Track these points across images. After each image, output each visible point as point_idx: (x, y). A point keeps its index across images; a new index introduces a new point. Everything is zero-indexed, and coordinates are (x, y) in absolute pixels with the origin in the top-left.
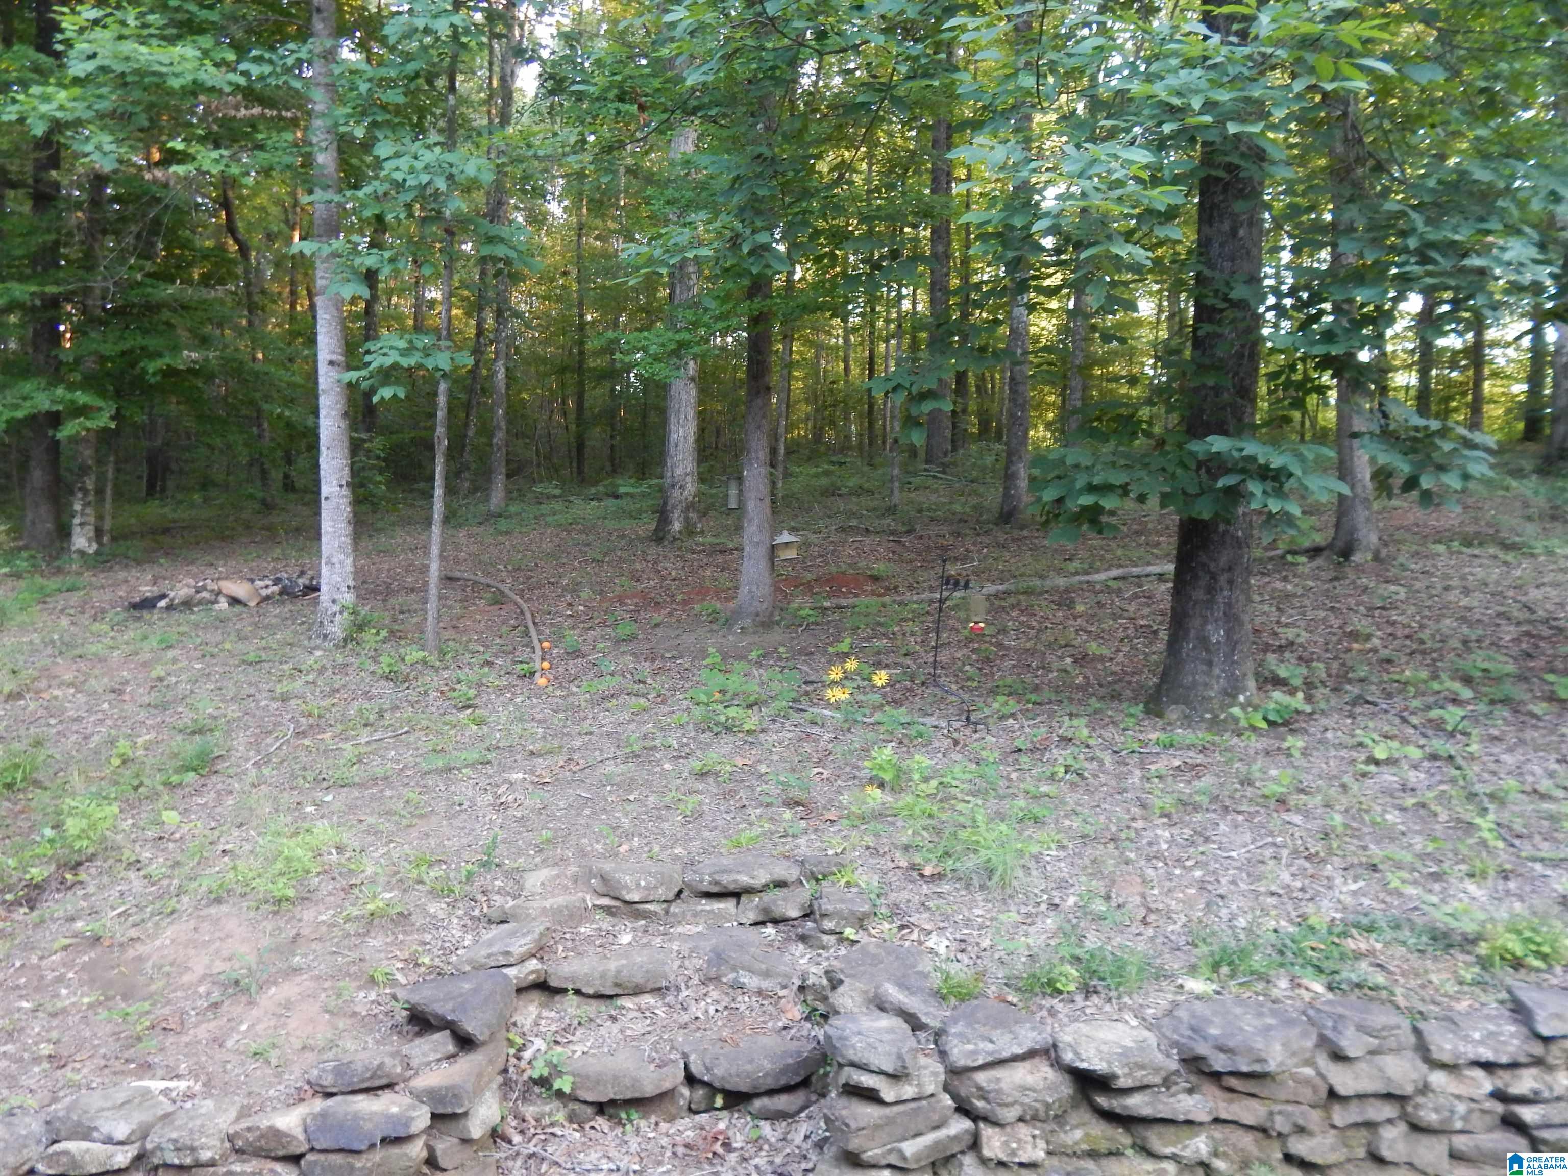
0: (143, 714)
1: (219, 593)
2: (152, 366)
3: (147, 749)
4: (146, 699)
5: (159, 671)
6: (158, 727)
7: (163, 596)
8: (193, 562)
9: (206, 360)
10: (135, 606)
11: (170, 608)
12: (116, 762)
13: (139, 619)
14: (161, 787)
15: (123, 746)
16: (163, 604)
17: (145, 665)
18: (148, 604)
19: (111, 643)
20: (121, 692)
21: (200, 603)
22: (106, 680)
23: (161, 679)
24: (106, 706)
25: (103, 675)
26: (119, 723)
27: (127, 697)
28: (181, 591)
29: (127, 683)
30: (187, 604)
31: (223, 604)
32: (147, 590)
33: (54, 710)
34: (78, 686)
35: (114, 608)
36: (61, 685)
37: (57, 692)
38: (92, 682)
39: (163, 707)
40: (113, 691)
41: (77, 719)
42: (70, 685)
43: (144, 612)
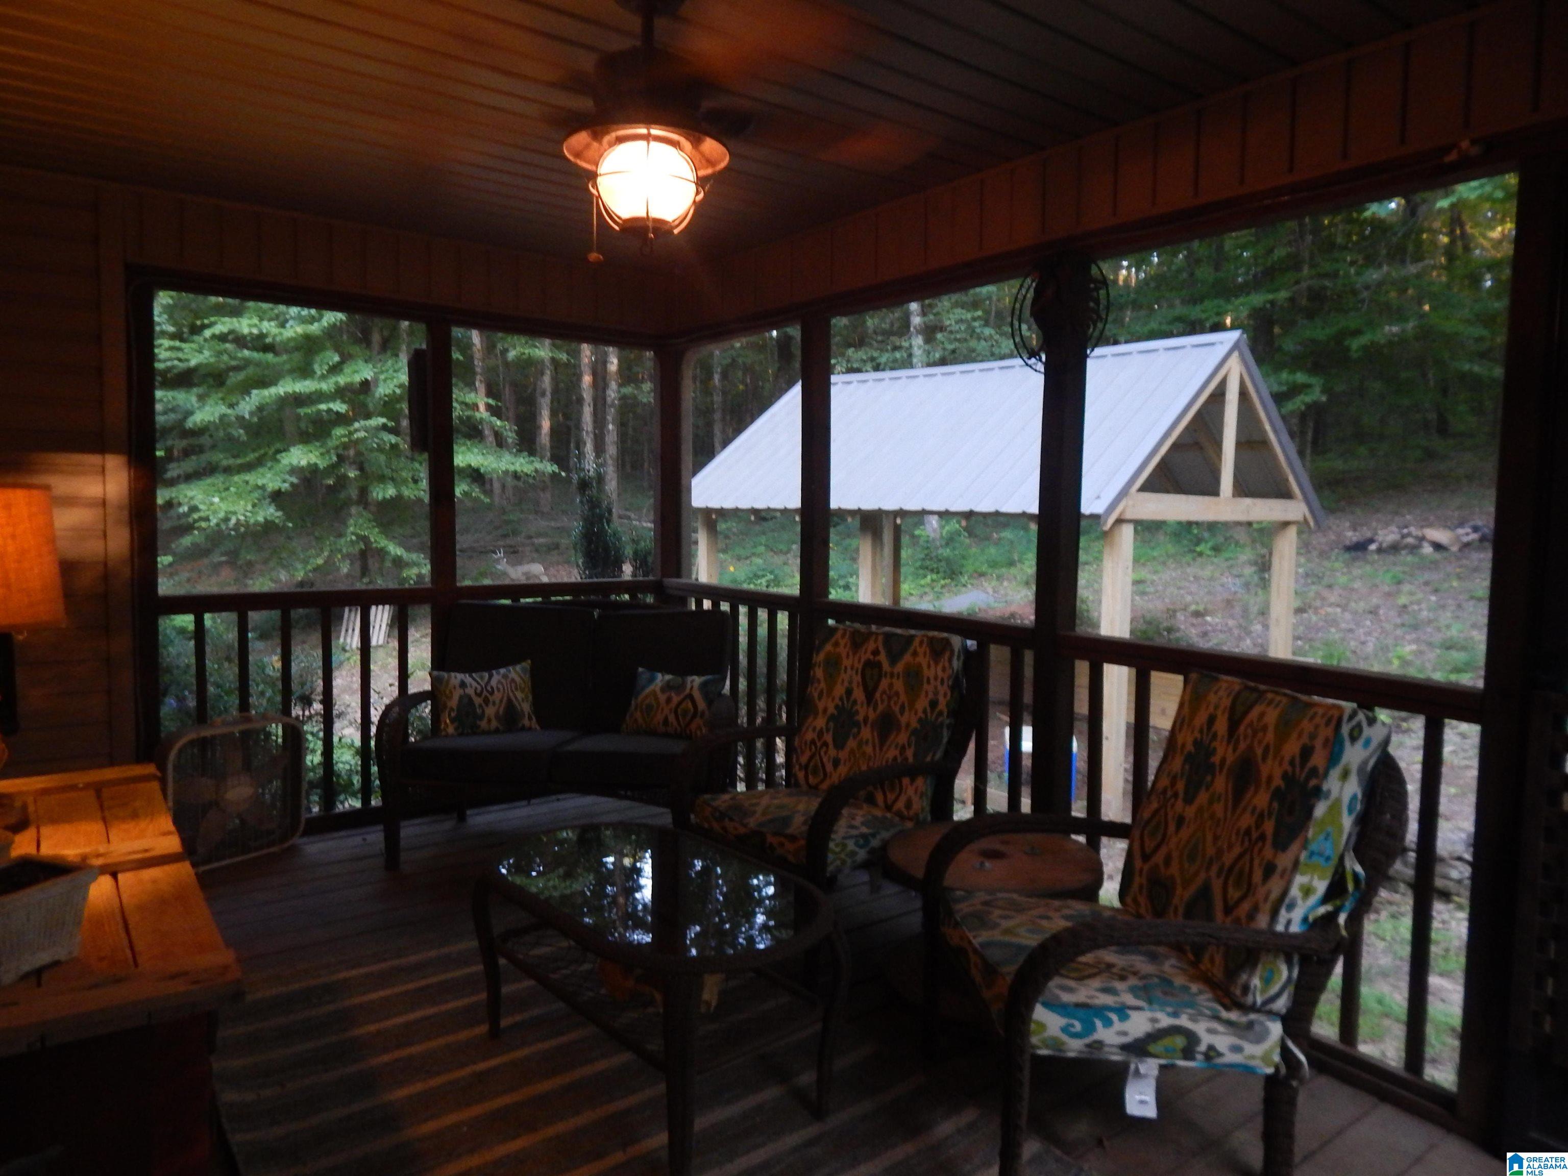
0: (1400, 631)
1: (1423, 539)
2: (1355, 344)
3: (1415, 655)
4: (1399, 621)
5: (1403, 600)
6: (1417, 641)
7: (1371, 541)
8: (1377, 511)
9: (1403, 331)
10: (1349, 549)
11: (1380, 550)
12: (1396, 661)
13: (1358, 559)
16: (1373, 547)
17: (1389, 595)
18: (1360, 547)
19: (1347, 576)
20: (1376, 613)
21: (1406, 547)
22: (1362, 604)
23: (1405, 606)
24: (1368, 623)
25: (1358, 600)
26: (1384, 635)
27: (1382, 618)
28: (1388, 535)
29: (1378, 607)
30: (1395, 548)
31: (1427, 549)
32: (1352, 536)
33: (1332, 622)
34: (1344, 608)
35: (1332, 549)
36: (1331, 605)
37: (1329, 610)
38: (1353, 605)
39: (1415, 627)
40: (1371, 612)
41: (1351, 631)
42: (1338, 606)
43: (1359, 553)
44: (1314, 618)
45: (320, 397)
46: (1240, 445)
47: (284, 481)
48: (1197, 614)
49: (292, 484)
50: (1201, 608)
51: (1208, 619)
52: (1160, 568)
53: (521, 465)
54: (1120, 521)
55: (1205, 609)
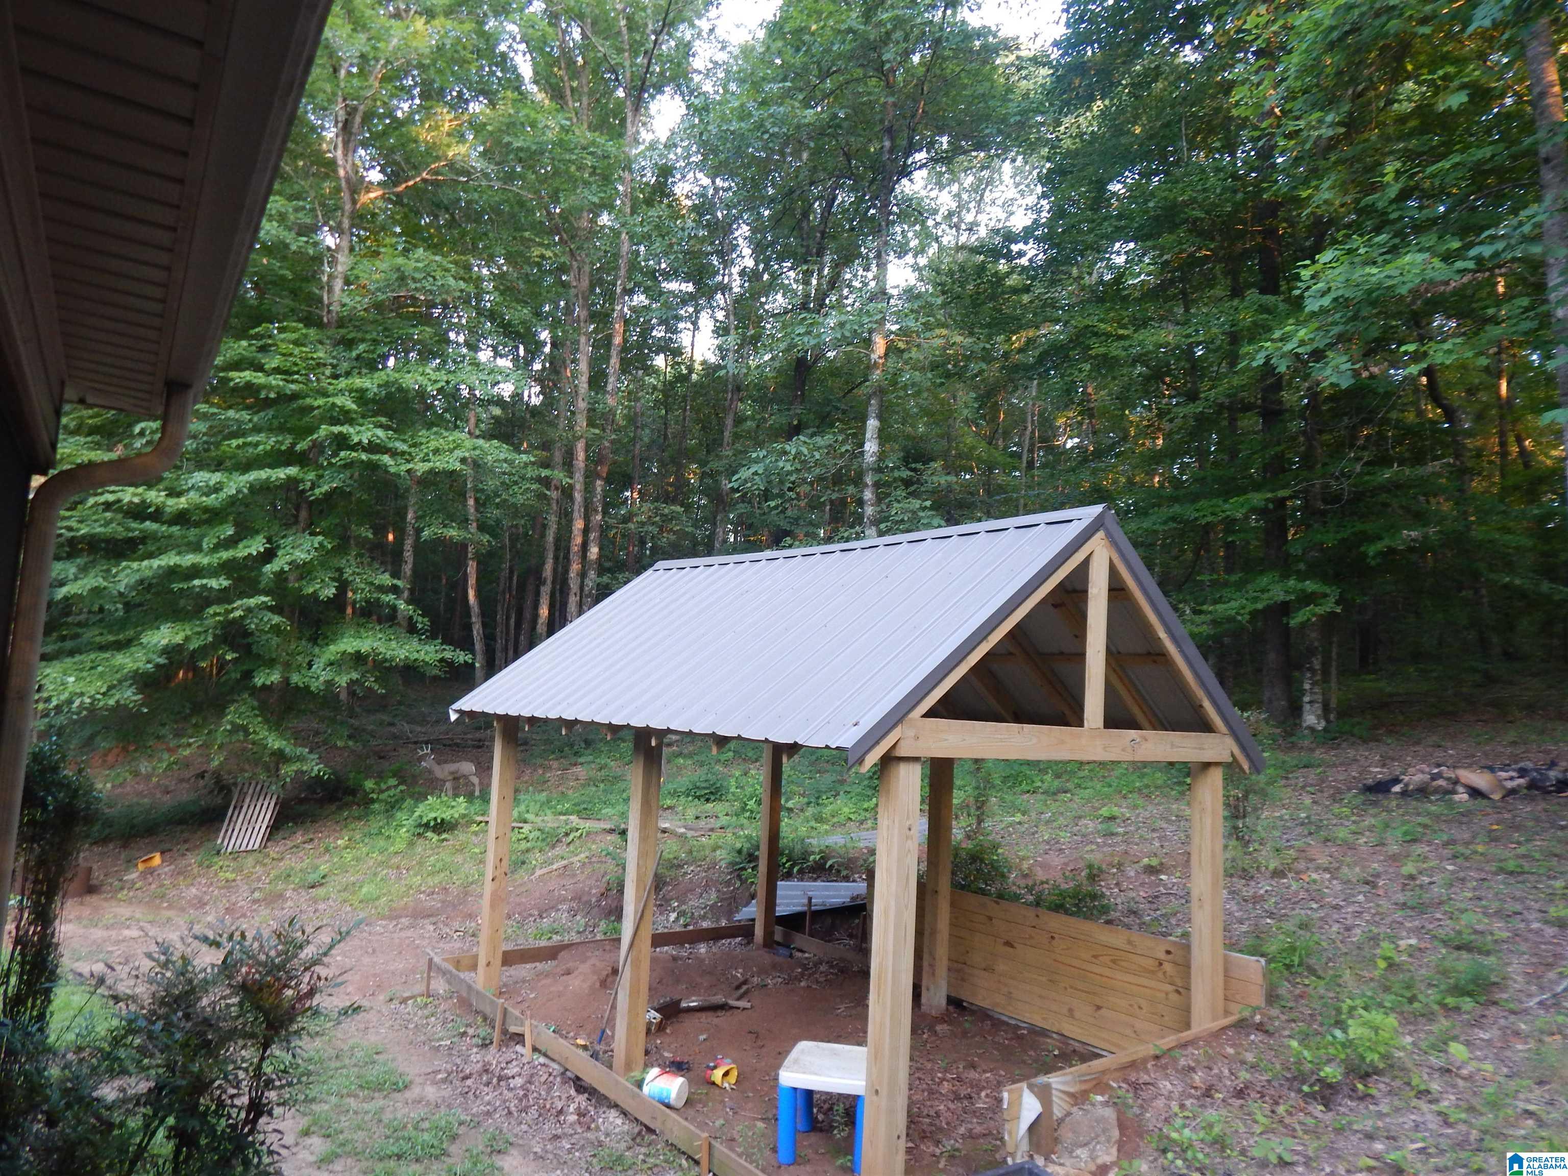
0: (1398, 915)
1: (1456, 782)
3: (1410, 956)
4: (1401, 898)
5: (1409, 868)
6: (1418, 931)
7: (1396, 781)
8: (1418, 743)
9: (1426, 537)
10: (1369, 789)
11: (1404, 793)
12: (1382, 964)
13: (1375, 804)
14: (1436, 1007)
15: (1386, 948)
16: (1397, 789)
17: (1394, 858)
18: (1381, 788)
19: (1353, 827)
20: (1374, 885)
21: (1437, 790)
22: (1357, 869)
23: (1412, 877)
24: (1361, 898)
25: (1356, 864)
26: (1377, 918)
27: (1381, 892)
28: (1416, 777)
29: (1378, 876)
30: (1423, 792)
31: (1462, 796)
32: (1378, 773)
33: (1315, 895)
34: (1333, 871)
35: (1349, 789)
36: (1317, 869)
37: (1315, 876)
38: (1345, 870)
39: (1421, 909)
40: (1367, 883)
41: (1337, 907)
42: (1326, 870)
43: (1380, 796)
44: (1295, 886)
45: (196, 571)
46: (1113, 655)
47: (148, 662)
48: (1151, 870)
49: (158, 666)
50: (1154, 862)
51: (1163, 877)
52: (1140, 802)
53: (427, 653)
54: (889, 760)
55: (1162, 864)
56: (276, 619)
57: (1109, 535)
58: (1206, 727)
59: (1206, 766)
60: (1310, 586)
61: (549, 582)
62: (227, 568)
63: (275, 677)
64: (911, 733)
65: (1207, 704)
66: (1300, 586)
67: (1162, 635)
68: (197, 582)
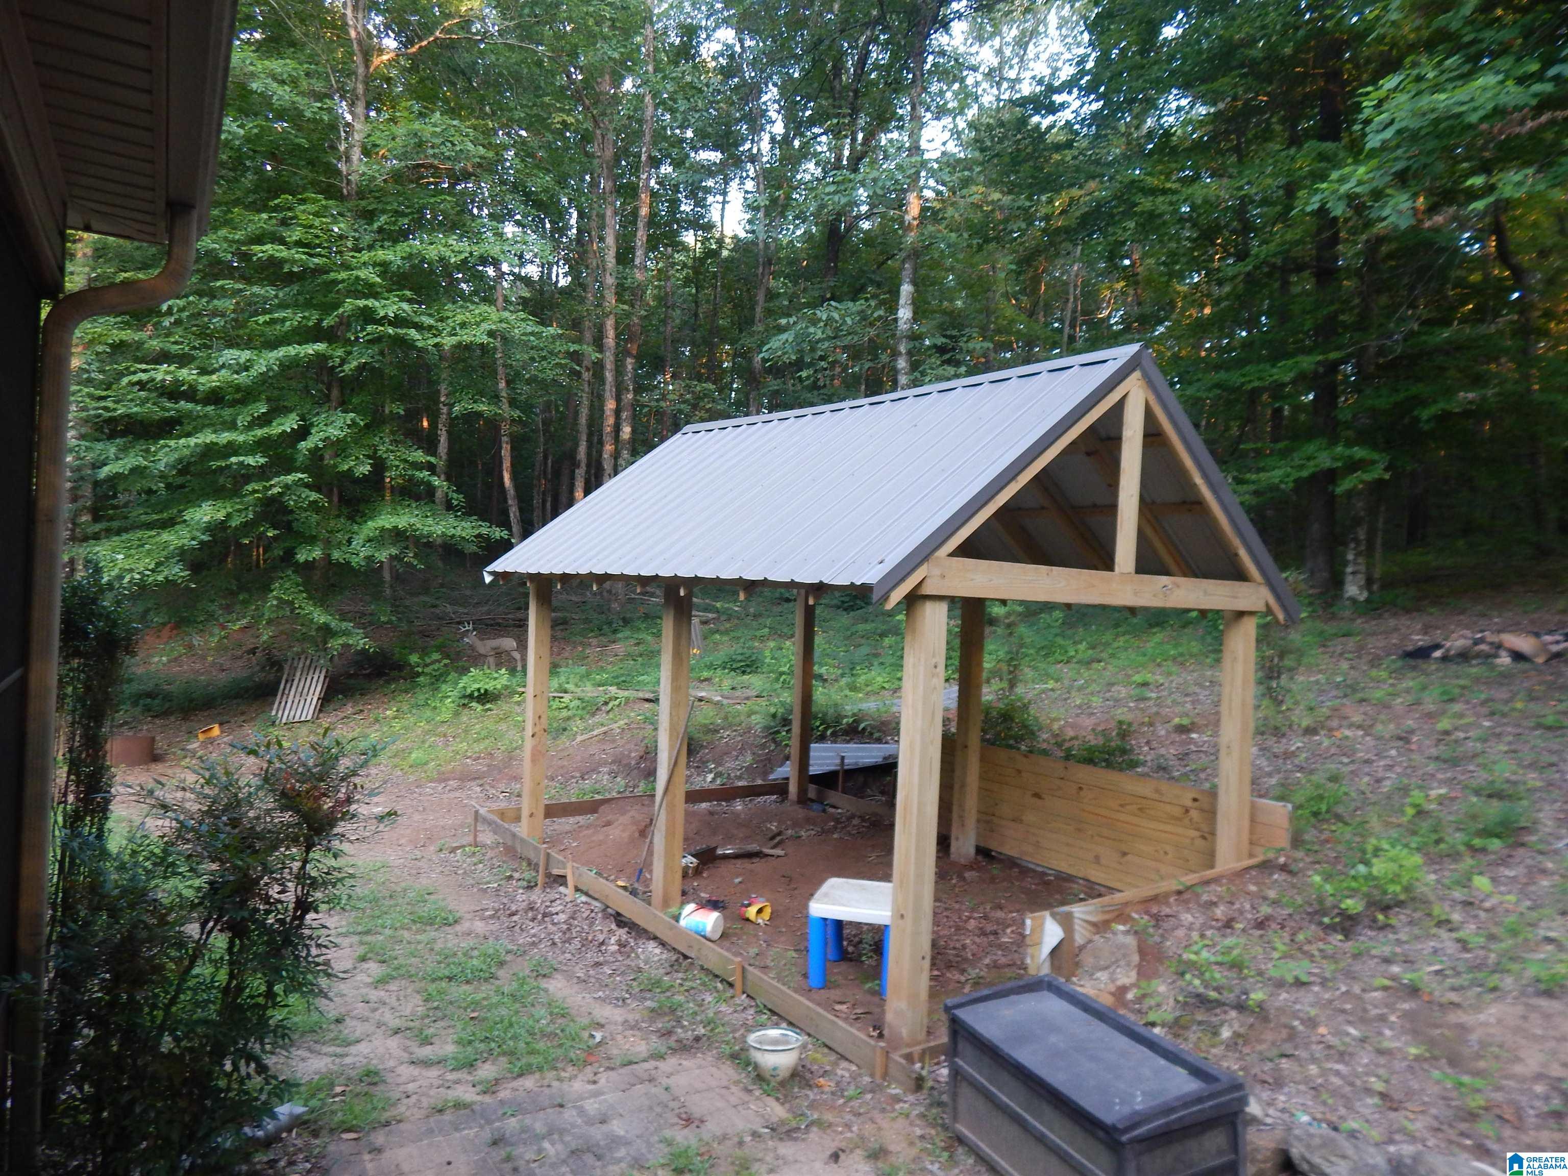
0: (1432, 767)
1: (1499, 646)
2: (1426, 413)
3: (1440, 804)
4: (1434, 752)
5: (1444, 724)
6: (1448, 782)
7: (1437, 647)
8: (1462, 612)
9: (1482, 398)
10: (1409, 655)
11: (1445, 659)
12: (1410, 811)
13: (1414, 668)
14: (1462, 848)
15: (1417, 796)
16: (1438, 654)
17: (1430, 716)
18: (1422, 653)
19: (1390, 690)
20: (1407, 740)
21: (1478, 655)
22: (1392, 726)
23: (1447, 733)
24: (1393, 752)
25: (1390, 721)
26: (1409, 771)
27: (1414, 747)
28: (1458, 642)
29: (1412, 732)
30: (1464, 656)
31: (1505, 660)
32: (1419, 640)
33: (1346, 749)
34: (1367, 729)
35: (1389, 655)
36: (1350, 726)
37: (1347, 733)
38: (1379, 727)
39: (1453, 762)
40: (1400, 738)
41: (1367, 762)
42: (1359, 727)
43: (1420, 661)
44: (1326, 743)
48: (1182, 729)
50: (1185, 721)
51: (1194, 736)
52: (1174, 669)
55: (1193, 723)
56: (314, 496)
57: (1146, 376)
58: (1240, 576)
59: (1240, 615)
60: (1359, 452)
61: (583, 465)
62: (261, 445)
63: (317, 553)
64: (936, 572)
65: (1243, 553)
66: (1348, 452)
67: (1198, 480)
68: (234, 459)
